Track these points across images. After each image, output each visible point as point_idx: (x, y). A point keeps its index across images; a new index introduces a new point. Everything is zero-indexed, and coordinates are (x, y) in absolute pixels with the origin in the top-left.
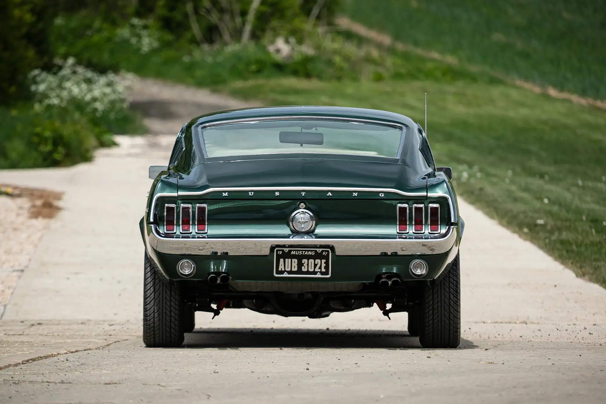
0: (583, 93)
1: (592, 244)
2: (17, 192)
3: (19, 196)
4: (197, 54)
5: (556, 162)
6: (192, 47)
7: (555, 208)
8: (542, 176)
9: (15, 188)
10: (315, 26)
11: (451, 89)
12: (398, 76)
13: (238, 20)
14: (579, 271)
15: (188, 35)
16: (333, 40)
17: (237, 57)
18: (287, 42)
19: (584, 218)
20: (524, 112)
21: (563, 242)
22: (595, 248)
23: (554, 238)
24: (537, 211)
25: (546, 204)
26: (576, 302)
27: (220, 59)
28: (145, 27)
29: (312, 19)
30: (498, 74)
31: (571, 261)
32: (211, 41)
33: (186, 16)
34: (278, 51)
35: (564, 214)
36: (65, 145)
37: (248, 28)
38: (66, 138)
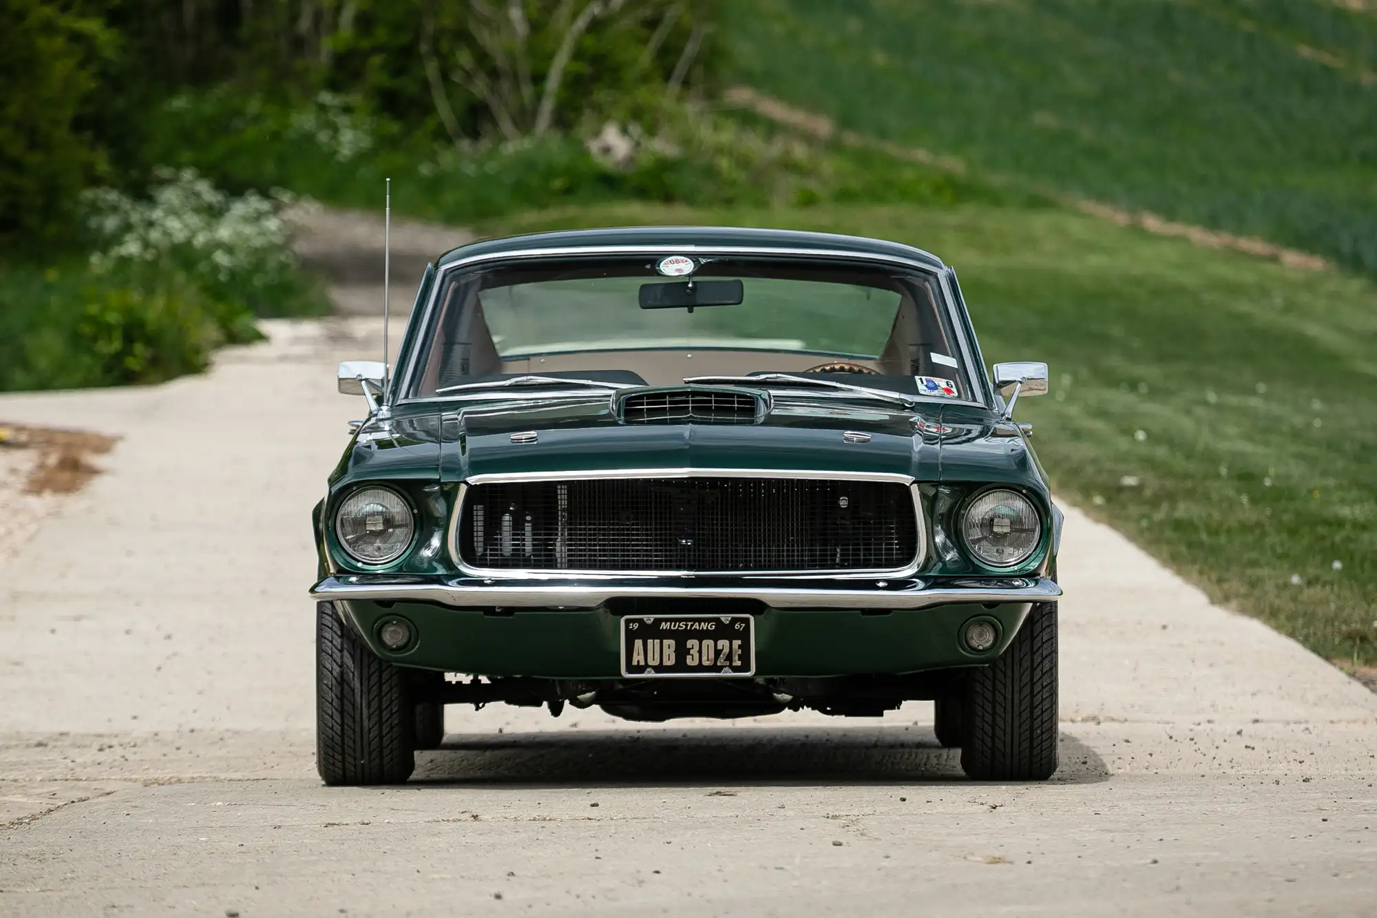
0: (1212, 223)
1: (1245, 528)
2: (22, 437)
3: (27, 445)
4: (447, 159)
5: (1162, 358)
6: (436, 146)
7: (1161, 452)
8: (1133, 385)
9: (20, 429)
10: (680, 99)
11: (952, 219)
12: (845, 196)
13: (527, 91)
14: (1216, 588)
15: (431, 123)
16: (716, 128)
17: (527, 163)
18: (624, 131)
19: (1223, 471)
20: (1095, 261)
21: (1178, 525)
22: (1250, 538)
23: (1159, 515)
24: (1122, 458)
25: (1140, 443)
26: (1211, 665)
27: (491, 167)
28: (347, 110)
29: (674, 87)
30: (1044, 186)
31: (1197, 567)
32: (475, 135)
33: (426, 85)
34: (607, 150)
35: (1180, 463)
36: (150, 341)
37: (547, 106)
38: (151, 327)
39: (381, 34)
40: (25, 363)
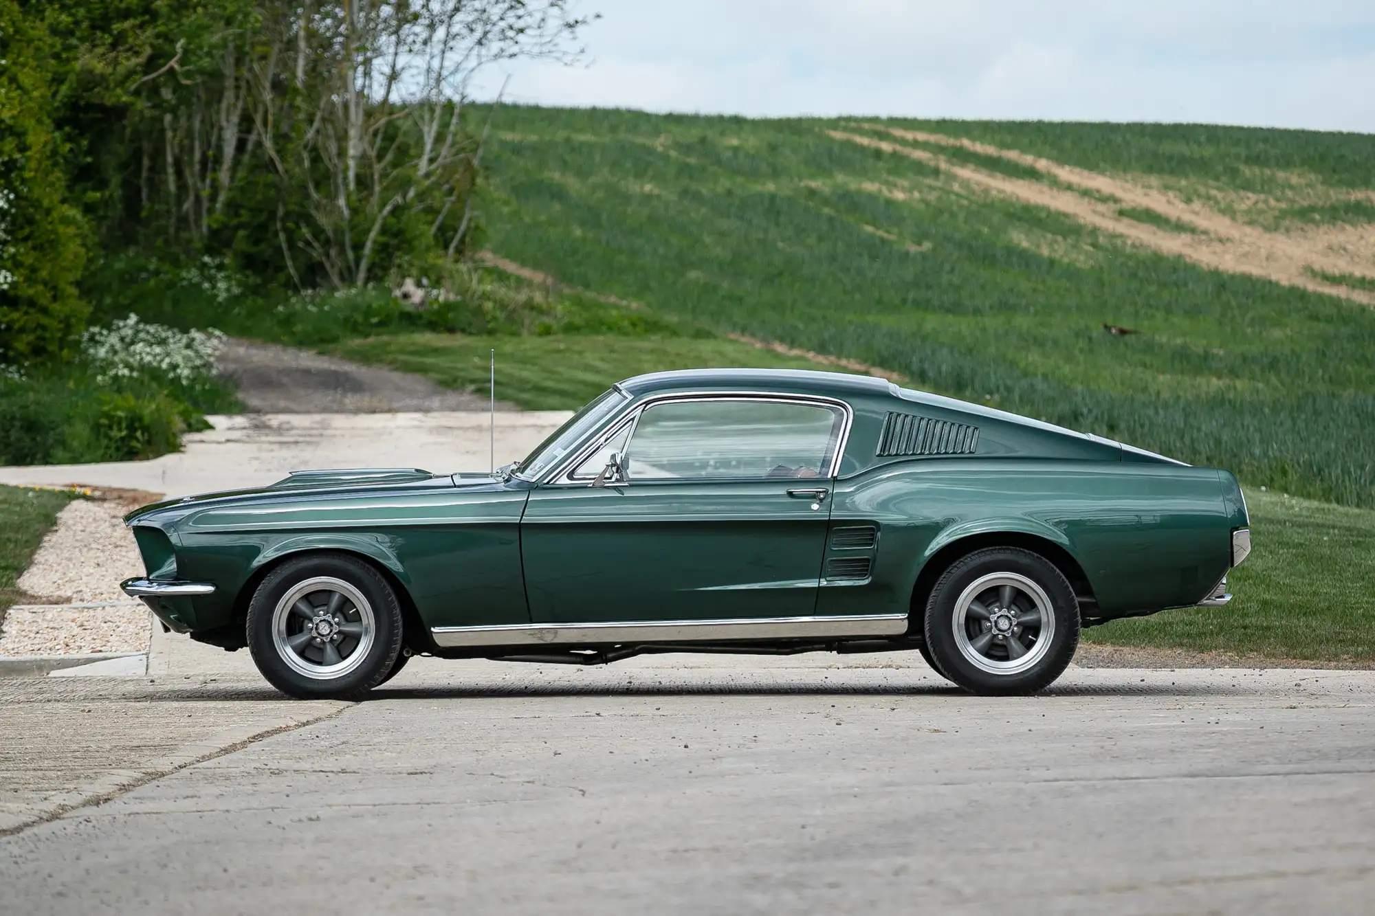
2: (97, 494)
3: (103, 499)
4: (295, 301)
6: (288, 293)
9: (96, 489)
10: (456, 261)
12: (570, 329)
13: (351, 255)
15: (282, 277)
16: (482, 281)
17: (353, 306)
18: (419, 285)
27: (328, 308)
28: (220, 267)
29: (451, 253)
30: (704, 323)
32: (314, 286)
33: (279, 249)
34: (406, 296)
36: (145, 429)
37: (364, 266)
38: (147, 420)
39: (245, 216)
40: (62, 443)
